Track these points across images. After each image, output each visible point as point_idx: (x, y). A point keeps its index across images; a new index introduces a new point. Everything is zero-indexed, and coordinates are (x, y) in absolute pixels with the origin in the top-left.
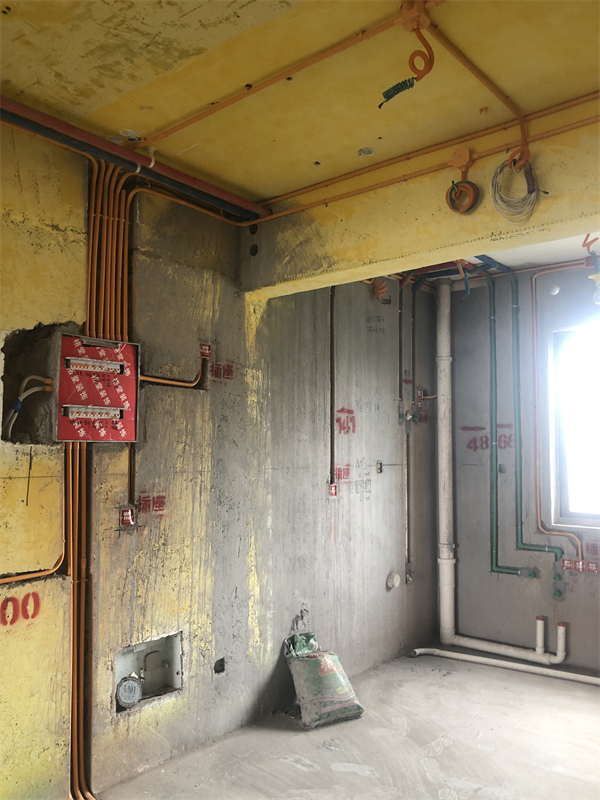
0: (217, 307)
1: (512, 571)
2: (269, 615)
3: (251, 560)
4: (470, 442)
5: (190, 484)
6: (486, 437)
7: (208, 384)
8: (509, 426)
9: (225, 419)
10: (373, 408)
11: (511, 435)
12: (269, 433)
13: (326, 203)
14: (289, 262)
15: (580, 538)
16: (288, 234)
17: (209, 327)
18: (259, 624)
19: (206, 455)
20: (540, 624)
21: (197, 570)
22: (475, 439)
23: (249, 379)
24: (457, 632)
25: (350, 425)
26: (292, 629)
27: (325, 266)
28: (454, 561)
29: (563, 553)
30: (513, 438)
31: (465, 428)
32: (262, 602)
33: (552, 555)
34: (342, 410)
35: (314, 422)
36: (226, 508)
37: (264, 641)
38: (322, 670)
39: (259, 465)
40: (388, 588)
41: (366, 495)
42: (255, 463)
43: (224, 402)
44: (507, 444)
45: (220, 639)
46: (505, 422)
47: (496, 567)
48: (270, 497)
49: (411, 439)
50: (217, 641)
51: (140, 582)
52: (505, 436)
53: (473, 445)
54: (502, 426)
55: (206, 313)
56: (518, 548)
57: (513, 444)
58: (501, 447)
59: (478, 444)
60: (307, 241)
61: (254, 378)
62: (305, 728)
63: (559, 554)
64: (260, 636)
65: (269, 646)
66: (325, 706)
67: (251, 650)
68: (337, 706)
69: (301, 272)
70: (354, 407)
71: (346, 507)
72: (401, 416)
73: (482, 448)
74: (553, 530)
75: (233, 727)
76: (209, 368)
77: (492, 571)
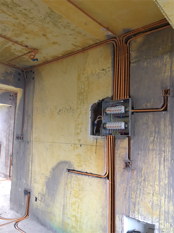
5: (157, 156)
21: (163, 199)
51: (133, 192)
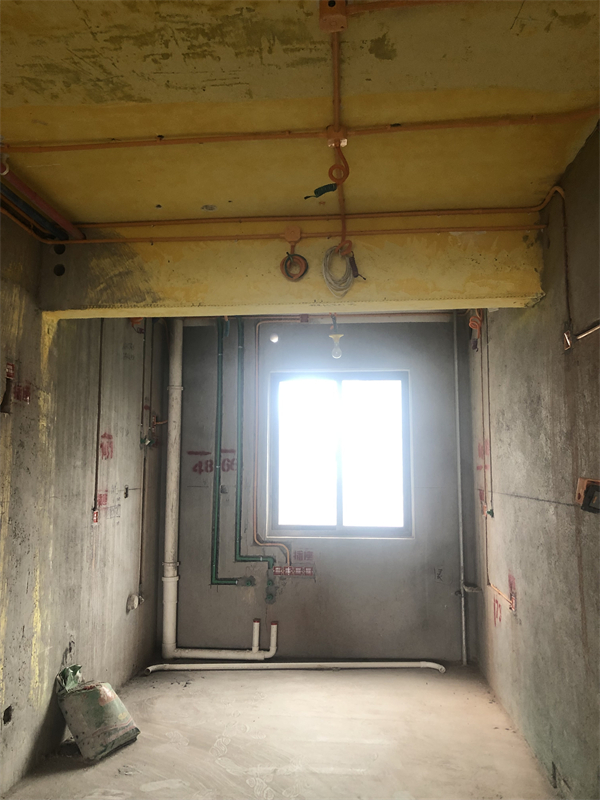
0: (21, 325)
1: (230, 581)
2: (47, 652)
3: (36, 595)
4: (196, 466)
6: (211, 461)
7: (12, 408)
8: (233, 451)
9: (22, 445)
10: (125, 433)
11: (234, 460)
12: (54, 459)
13: (152, 241)
14: (105, 289)
15: (289, 546)
16: (106, 262)
17: (14, 346)
18: (39, 663)
19: (7, 484)
20: (256, 625)
22: (200, 463)
23: (41, 403)
24: (178, 646)
25: (110, 450)
26: (63, 664)
27: (149, 300)
28: (177, 579)
29: (275, 561)
30: (235, 462)
31: (190, 453)
32: (43, 639)
33: (266, 564)
34: (105, 436)
35: (85, 448)
36: (20, 540)
37: (42, 681)
38: (103, 700)
39: (45, 493)
40: (128, 611)
41: (117, 520)
42: (43, 490)
43: (21, 428)
44: (230, 467)
45: (9, 684)
46: (228, 448)
47: (216, 580)
48: (51, 527)
49: (147, 464)
50: (7, 688)
52: (228, 461)
53: (198, 468)
54: (226, 451)
55: (13, 330)
56: (236, 560)
57: (235, 467)
58: (224, 470)
59: (203, 468)
60: (128, 273)
61: (46, 401)
62: (90, 763)
63: (271, 561)
64: (39, 676)
65: (45, 685)
66: (110, 734)
67: (32, 692)
68: (121, 733)
69: (120, 301)
70: (112, 433)
71: (103, 533)
72: (143, 441)
73: (207, 471)
74: (266, 542)
75: (17, 779)
76: (12, 390)
77: (212, 584)
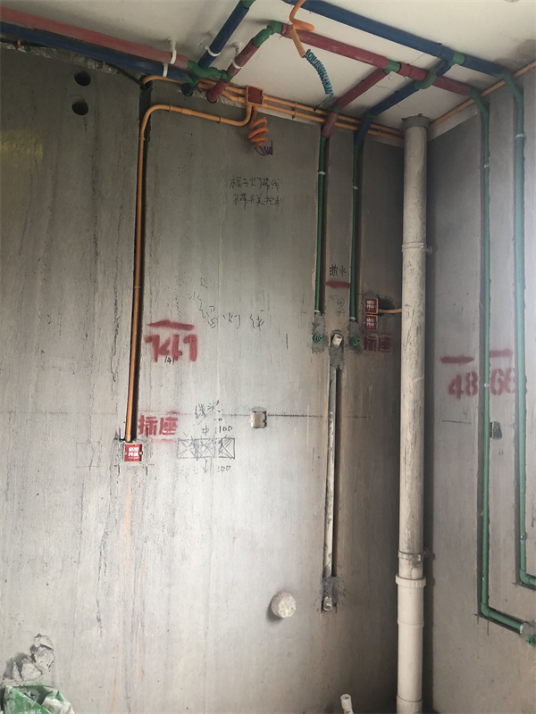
1: (511, 623)
4: (453, 384)
6: (474, 374)
8: (506, 353)
10: (246, 323)
11: (509, 371)
22: (459, 377)
25: (185, 348)
28: (422, 584)
30: (513, 374)
34: (165, 323)
40: (273, 616)
44: (504, 386)
46: (501, 347)
47: (486, 608)
52: (500, 371)
53: (456, 389)
54: (496, 354)
56: (519, 581)
57: (512, 386)
58: (494, 392)
59: (463, 387)
71: (166, 481)
72: (319, 339)
73: (469, 393)
77: (480, 615)
